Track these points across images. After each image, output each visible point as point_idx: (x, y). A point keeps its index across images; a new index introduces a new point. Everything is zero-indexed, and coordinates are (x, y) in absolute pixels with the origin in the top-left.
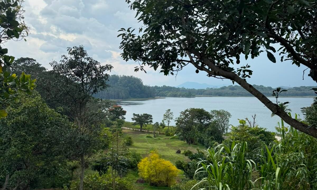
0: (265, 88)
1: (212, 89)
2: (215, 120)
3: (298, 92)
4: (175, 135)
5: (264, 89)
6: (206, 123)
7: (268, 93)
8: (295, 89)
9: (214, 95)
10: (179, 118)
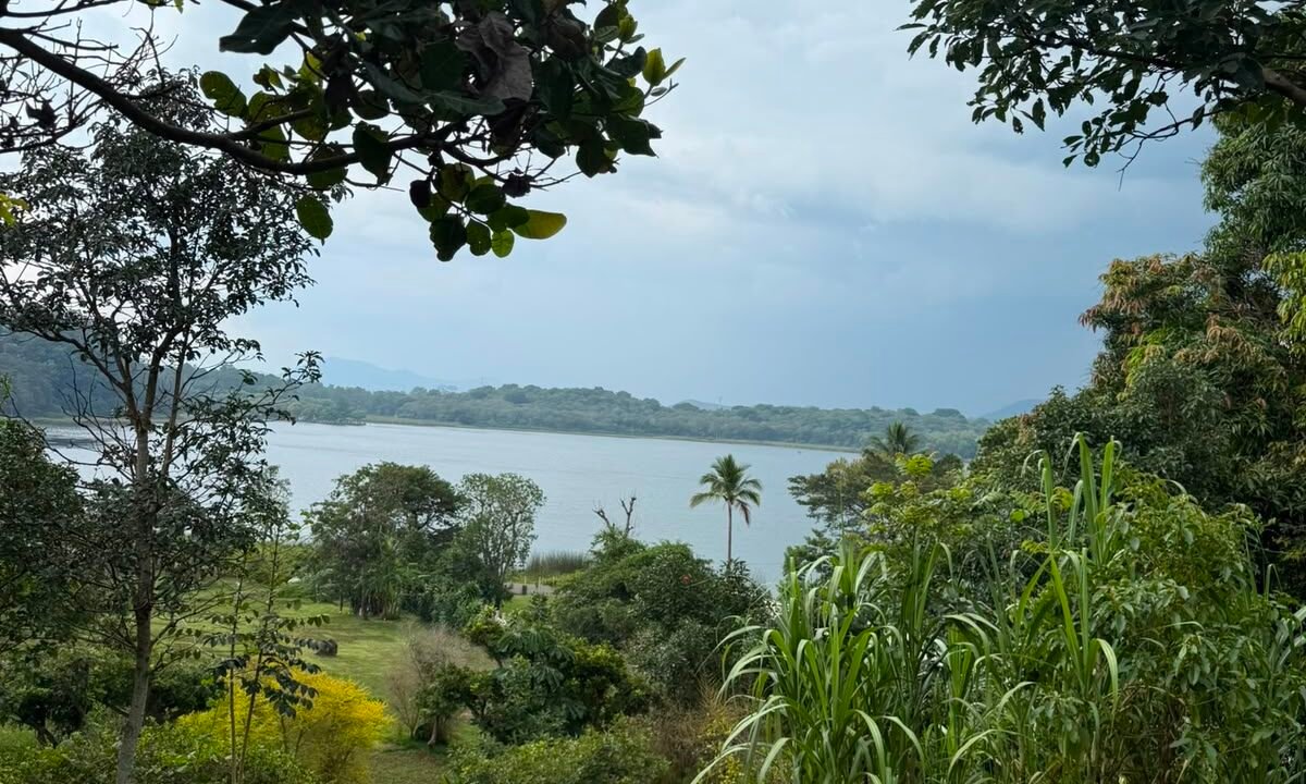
0: (637, 403)
1: (434, 393)
2: (477, 516)
3: (748, 424)
4: (295, 580)
5: (631, 408)
6: (437, 527)
7: (647, 423)
8: (739, 414)
9: (443, 419)
10: (326, 504)
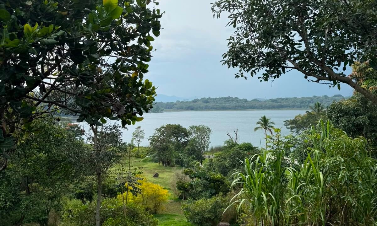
0: (241, 100)
1: (182, 102)
2: (194, 137)
3: (274, 104)
4: (147, 157)
5: (239, 102)
7: (244, 106)
8: (272, 101)
9: (185, 109)
10: (153, 136)
